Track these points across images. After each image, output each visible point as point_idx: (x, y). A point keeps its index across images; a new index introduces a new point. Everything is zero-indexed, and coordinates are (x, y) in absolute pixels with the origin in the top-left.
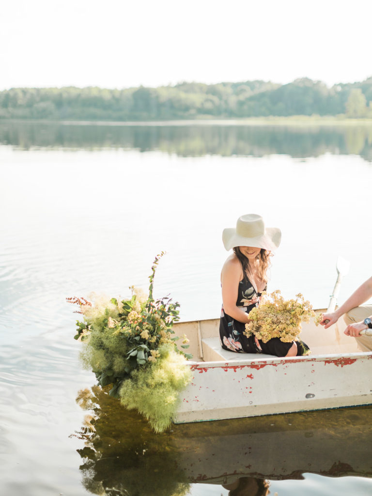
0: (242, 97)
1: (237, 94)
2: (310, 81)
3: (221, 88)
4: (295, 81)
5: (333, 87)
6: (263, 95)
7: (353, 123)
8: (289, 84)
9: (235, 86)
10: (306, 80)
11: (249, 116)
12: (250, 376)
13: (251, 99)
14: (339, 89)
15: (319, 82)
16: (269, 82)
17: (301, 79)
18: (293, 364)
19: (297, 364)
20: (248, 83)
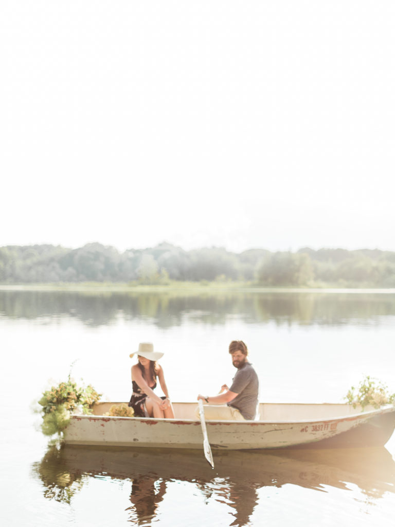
0: (29, 262)
1: (25, 259)
2: (101, 246)
3: (7, 252)
4: (85, 246)
5: (125, 253)
6: (52, 260)
7: (146, 289)
8: (79, 249)
9: (22, 249)
10: (97, 244)
11: (37, 281)
12: (103, 425)
13: (39, 263)
14: (131, 255)
15: (111, 247)
16: (59, 247)
17: (92, 244)
18: (124, 421)
19: (126, 421)
20: (36, 247)
